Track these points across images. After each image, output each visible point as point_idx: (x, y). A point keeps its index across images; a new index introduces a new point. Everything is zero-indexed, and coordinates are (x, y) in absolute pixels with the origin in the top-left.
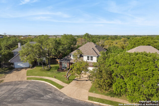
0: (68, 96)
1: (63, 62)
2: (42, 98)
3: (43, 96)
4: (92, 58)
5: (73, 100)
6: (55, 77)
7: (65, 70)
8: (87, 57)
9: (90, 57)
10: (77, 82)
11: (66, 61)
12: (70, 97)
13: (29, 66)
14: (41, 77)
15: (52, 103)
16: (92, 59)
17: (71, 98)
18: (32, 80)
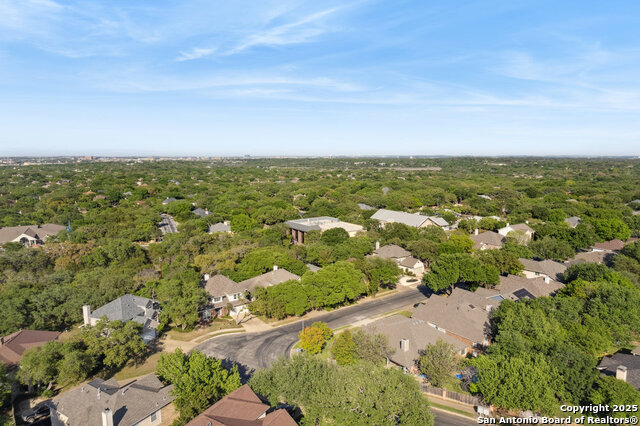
1: (205, 311)
7: (209, 320)
8: (234, 295)
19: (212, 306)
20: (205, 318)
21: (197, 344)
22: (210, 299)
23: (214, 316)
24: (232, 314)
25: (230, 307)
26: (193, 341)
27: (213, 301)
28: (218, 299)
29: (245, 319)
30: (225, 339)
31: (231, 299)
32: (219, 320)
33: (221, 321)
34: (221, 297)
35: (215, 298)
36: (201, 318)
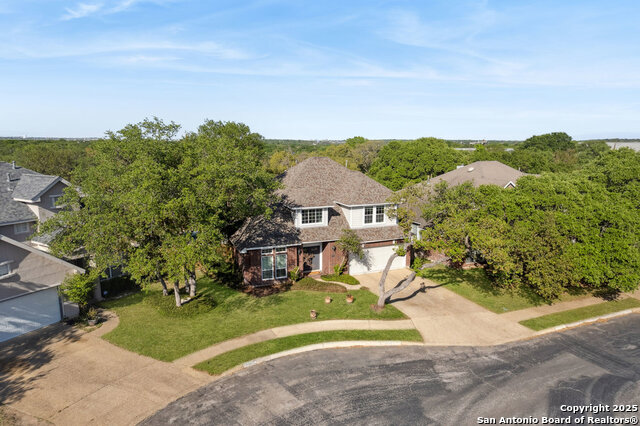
1: (267, 251)
4: (383, 212)
7: (278, 283)
8: (364, 210)
9: (375, 210)
11: (285, 243)
13: (58, 318)
16: (380, 218)
19: (293, 236)
20: (269, 274)
21: (202, 379)
22: (288, 215)
23: (297, 269)
24: (356, 269)
25: (354, 247)
26: (185, 365)
27: (298, 222)
28: (311, 215)
29: (407, 290)
30: (334, 369)
31: (355, 219)
32: (313, 285)
33: (322, 287)
34: (325, 209)
35: (303, 211)
36: (254, 273)
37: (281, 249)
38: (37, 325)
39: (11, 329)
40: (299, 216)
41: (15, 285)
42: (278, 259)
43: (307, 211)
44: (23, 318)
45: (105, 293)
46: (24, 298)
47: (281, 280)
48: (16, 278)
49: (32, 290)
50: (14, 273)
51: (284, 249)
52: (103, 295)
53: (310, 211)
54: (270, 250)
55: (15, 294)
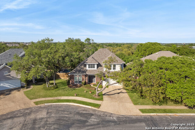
0: (116, 115)
1: (76, 75)
2: (88, 124)
3: (86, 121)
4: (115, 66)
5: (129, 118)
6: (77, 95)
7: (79, 85)
9: (112, 66)
10: (110, 97)
11: (81, 73)
12: (121, 114)
13: (20, 86)
14: (56, 98)
15: (107, 126)
16: (114, 69)
17: (123, 115)
18: (46, 104)
20: (77, 82)
21: (33, 105)
26: (33, 101)
27: (87, 68)
28: (91, 66)
30: (64, 110)
34: (96, 64)
35: (89, 64)
36: (72, 81)
37: (80, 75)
38: (15, 87)
39: (9, 87)
40: (87, 66)
41: (9, 77)
42: (80, 78)
43: (90, 64)
44: (12, 85)
45: (36, 82)
46: (12, 80)
47: (80, 84)
48: (9, 75)
49: (13, 78)
50: (9, 74)
51: (81, 75)
52: (35, 82)
53: (91, 64)
54: (77, 75)
55: (9, 79)
